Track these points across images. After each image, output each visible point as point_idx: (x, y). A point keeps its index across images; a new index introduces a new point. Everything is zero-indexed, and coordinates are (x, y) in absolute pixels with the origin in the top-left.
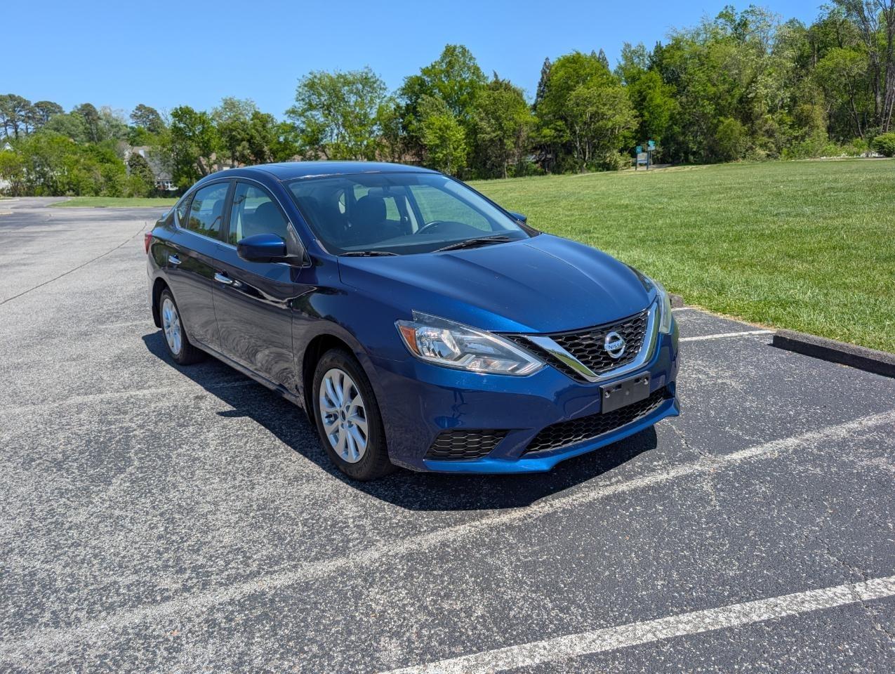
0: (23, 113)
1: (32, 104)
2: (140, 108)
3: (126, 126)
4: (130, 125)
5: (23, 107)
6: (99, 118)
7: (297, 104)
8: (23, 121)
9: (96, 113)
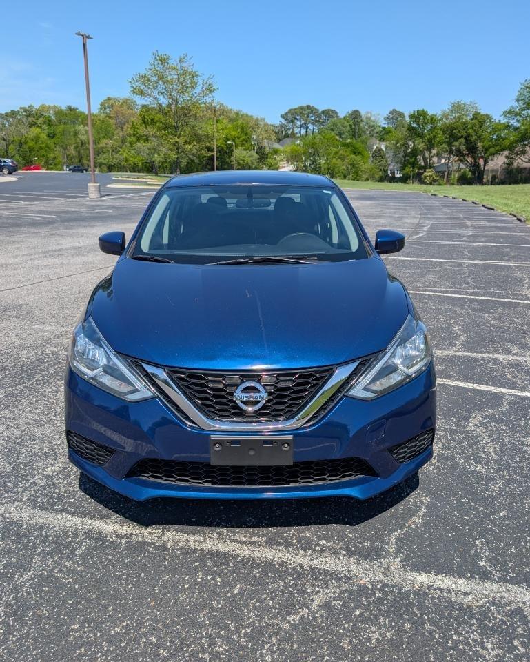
1: (320, 111)
3: (380, 126)
5: (314, 114)
6: (362, 121)
7: (516, 104)
8: (312, 123)
9: (361, 117)
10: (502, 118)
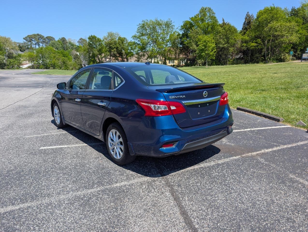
0: (41, 40)
1: (45, 37)
2: (81, 39)
3: (76, 45)
4: (77, 45)
5: (42, 38)
6: (67, 42)
8: (41, 43)
9: (66, 41)
10: (132, 39)
